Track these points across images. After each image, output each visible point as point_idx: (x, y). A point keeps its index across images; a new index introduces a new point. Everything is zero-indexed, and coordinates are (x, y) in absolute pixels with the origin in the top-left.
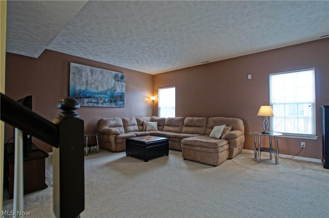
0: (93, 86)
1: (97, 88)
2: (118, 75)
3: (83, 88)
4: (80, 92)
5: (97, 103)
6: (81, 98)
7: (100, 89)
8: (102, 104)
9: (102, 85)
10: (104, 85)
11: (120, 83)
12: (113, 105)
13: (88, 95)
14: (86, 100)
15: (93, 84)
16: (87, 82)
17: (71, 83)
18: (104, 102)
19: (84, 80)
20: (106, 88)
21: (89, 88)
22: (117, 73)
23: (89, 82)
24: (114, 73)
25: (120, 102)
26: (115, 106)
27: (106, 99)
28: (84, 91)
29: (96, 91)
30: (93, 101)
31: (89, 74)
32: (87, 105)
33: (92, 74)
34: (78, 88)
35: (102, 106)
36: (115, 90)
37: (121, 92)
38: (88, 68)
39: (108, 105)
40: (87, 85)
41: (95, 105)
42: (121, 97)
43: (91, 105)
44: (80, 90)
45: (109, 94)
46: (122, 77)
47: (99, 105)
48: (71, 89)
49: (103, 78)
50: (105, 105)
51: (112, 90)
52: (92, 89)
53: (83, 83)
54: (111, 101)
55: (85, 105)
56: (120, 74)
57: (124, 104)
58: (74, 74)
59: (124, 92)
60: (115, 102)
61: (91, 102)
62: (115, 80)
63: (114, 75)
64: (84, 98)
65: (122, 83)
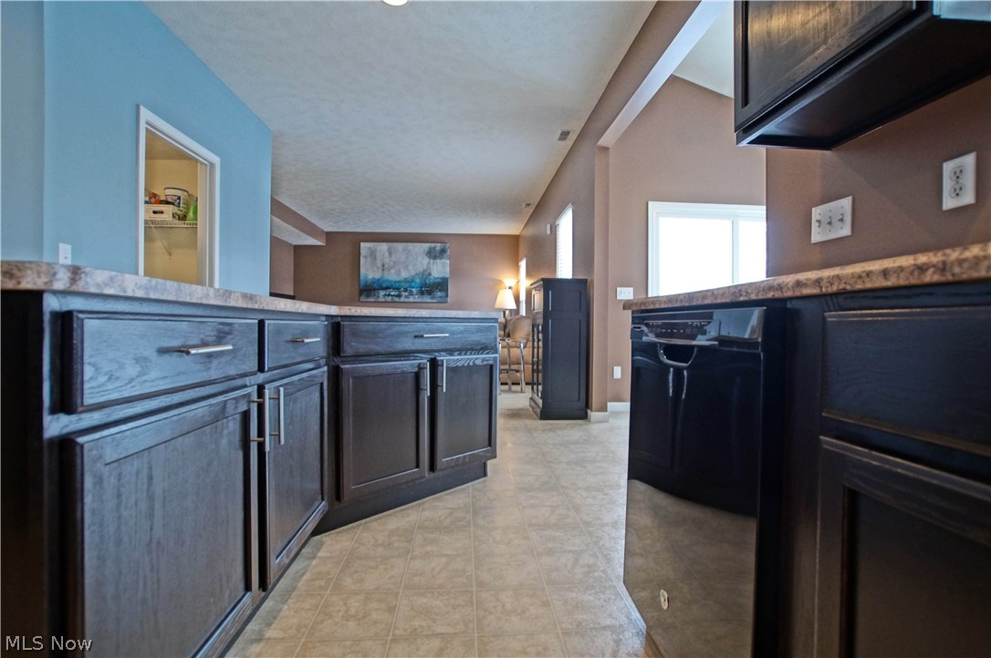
0: (392, 271)
1: (399, 273)
2: (435, 248)
3: (377, 276)
4: (374, 281)
5: (399, 296)
6: (375, 289)
7: (404, 275)
8: (406, 297)
9: (406, 268)
10: (410, 267)
11: (438, 261)
12: (427, 299)
13: (384, 285)
14: (382, 293)
15: (392, 268)
16: (383, 266)
17: (362, 270)
18: (411, 293)
19: (379, 264)
20: (413, 273)
21: (386, 276)
22: (433, 245)
23: (386, 266)
24: (426, 246)
25: (439, 294)
26: (430, 301)
27: (414, 290)
28: (379, 280)
29: (397, 279)
30: (392, 293)
31: (387, 254)
32: (383, 300)
33: (390, 254)
34: (370, 277)
35: (407, 300)
36: (430, 274)
37: (441, 276)
38: (383, 247)
39: (417, 298)
40: (383, 270)
41: (396, 299)
42: (442, 285)
43: (389, 299)
44: (373, 278)
45: (418, 281)
46: (443, 251)
47: (402, 300)
48: (361, 278)
49: (407, 258)
50: (411, 299)
51: (423, 274)
52: (392, 276)
53: (378, 268)
54: (422, 293)
55: (381, 299)
56: (438, 246)
57: (447, 296)
58: (366, 257)
59: (448, 275)
60: (430, 293)
61: (389, 295)
62: (430, 257)
63: (427, 250)
64: (379, 289)
65: (443, 260)
